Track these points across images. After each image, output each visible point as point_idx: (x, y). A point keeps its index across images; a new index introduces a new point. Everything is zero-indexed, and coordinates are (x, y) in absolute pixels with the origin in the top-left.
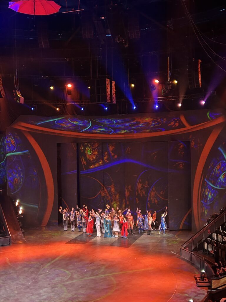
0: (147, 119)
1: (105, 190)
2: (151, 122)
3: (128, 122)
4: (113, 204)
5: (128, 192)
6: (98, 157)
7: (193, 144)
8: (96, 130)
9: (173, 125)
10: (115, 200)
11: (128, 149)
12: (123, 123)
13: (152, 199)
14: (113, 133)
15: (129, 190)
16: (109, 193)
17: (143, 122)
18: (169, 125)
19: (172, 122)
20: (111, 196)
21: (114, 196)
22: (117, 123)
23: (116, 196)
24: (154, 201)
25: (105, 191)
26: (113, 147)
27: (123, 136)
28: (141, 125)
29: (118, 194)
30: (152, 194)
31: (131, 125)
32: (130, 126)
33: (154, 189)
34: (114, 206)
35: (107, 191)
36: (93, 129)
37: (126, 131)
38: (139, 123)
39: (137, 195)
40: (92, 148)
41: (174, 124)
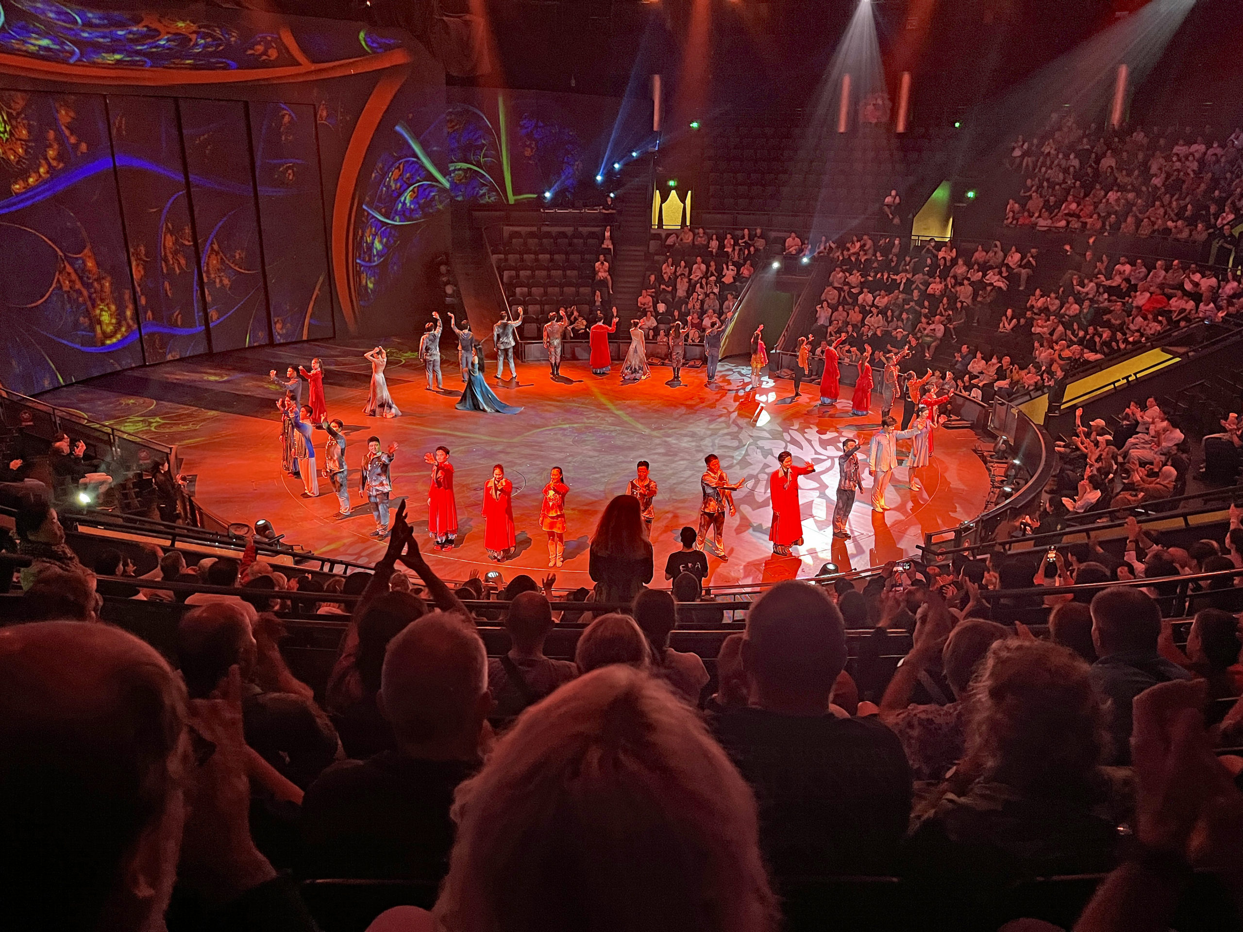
0: (181, 24)
1: (69, 269)
2: (194, 36)
3: (122, 25)
4: (98, 312)
5: (138, 265)
6: (31, 147)
7: (325, 114)
8: (25, 42)
9: (261, 55)
10: (102, 300)
11: (120, 122)
12: (104, 26)
13: (213, 276)
14: (79, 60)
15: (141, 259)
16: (81, 278)
17: (168, 33)
18: (250, 52)
19: (259, 43)
20: (87, 286)
21: (96, 284)
22: (88, 24)
23: (102, 286)
24: (221, 281)
25: (69, 274)
26: (72, 114)
27: (112, 73)
28: (162, 43)
29: (109, 278)
30: (214, 262)
31: (131, 36)
32: (131, 40)
33: (216, 247)
34: (103, 318)
35: (75, 271)
36: (14, 38)
37: (118, 57)
38: (153, 34)
39: (165, 271)
40: (8, 114)
41: (265, 53)
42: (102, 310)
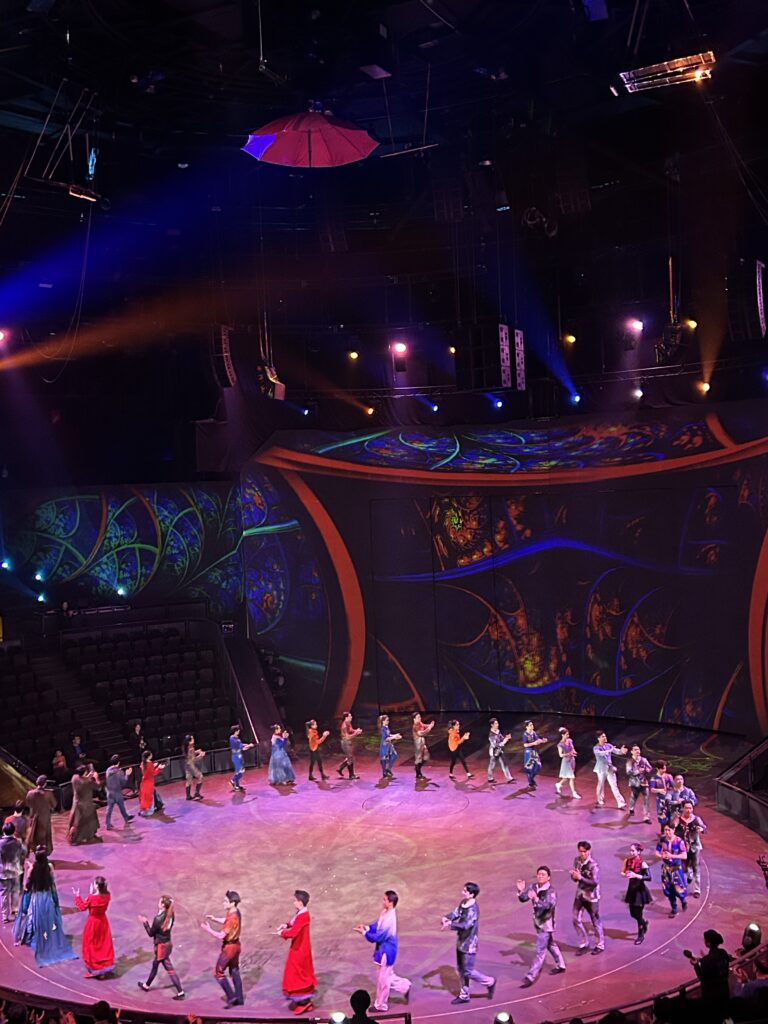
0: (613, 429)
1: (501, 623)
2: (624, 437)
3: (558, 438)
4: (522, 660)
5: (562, 628)
6: (479, 534)
7: (746, 493)
8: (473, 463)
9: (685, 445)
10: (528, 652)
11: (562, 513)
12: (545, 441)
13: (630, 646)
14: (519, 469)
15: (567, 623)
16: (511, 631)
17: (601, 438)
18: (676, 443)
19: (684, 434)
20: (517, 639)
21: (524, 638)
22: (530, 442)
23: (530, 640)
24: (638, 652)
25: (501, 627)
26: (521, 509)
27: (546, 476)
28: (595, 446)
29: (537, 635)
30: (632, 632)
31: (567, 446)
32: (566, 449)
33: (636, 619)
34: (526, 666)
35: (507, 625)
36: (465, 461)
37: (553, 463)
38: (591, 439)
39: (589, 635)
40: (464, 513)
41: (690, 441)
42: (527, 659)
